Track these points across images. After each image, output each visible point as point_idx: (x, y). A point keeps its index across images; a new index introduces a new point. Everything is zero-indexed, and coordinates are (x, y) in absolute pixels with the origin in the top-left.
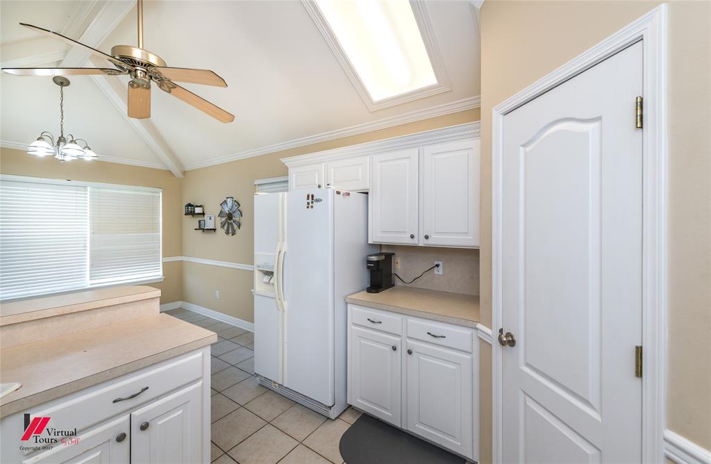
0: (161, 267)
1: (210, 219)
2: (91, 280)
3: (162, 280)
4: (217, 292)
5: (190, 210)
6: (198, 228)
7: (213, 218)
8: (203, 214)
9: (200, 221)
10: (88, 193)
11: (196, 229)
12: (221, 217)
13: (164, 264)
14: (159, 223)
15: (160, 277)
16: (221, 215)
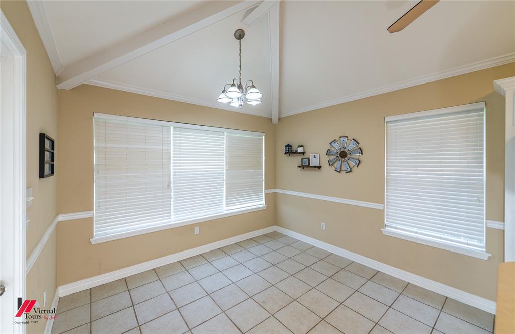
0: (264, 198)
1: (315, 157)
2: (227, 207)
3: (265, 208)
4: (323, 225)
5: (290, 151)
6: (301, 165)
7: (318, 157)
8: (304, 153)
9: (302, 159)
10: (225, 137)
11: (299, 167)
12: (329, 155)
13: (266, 195)
14: (262, 161)
15: (262, 206)
16: (328, 153)
